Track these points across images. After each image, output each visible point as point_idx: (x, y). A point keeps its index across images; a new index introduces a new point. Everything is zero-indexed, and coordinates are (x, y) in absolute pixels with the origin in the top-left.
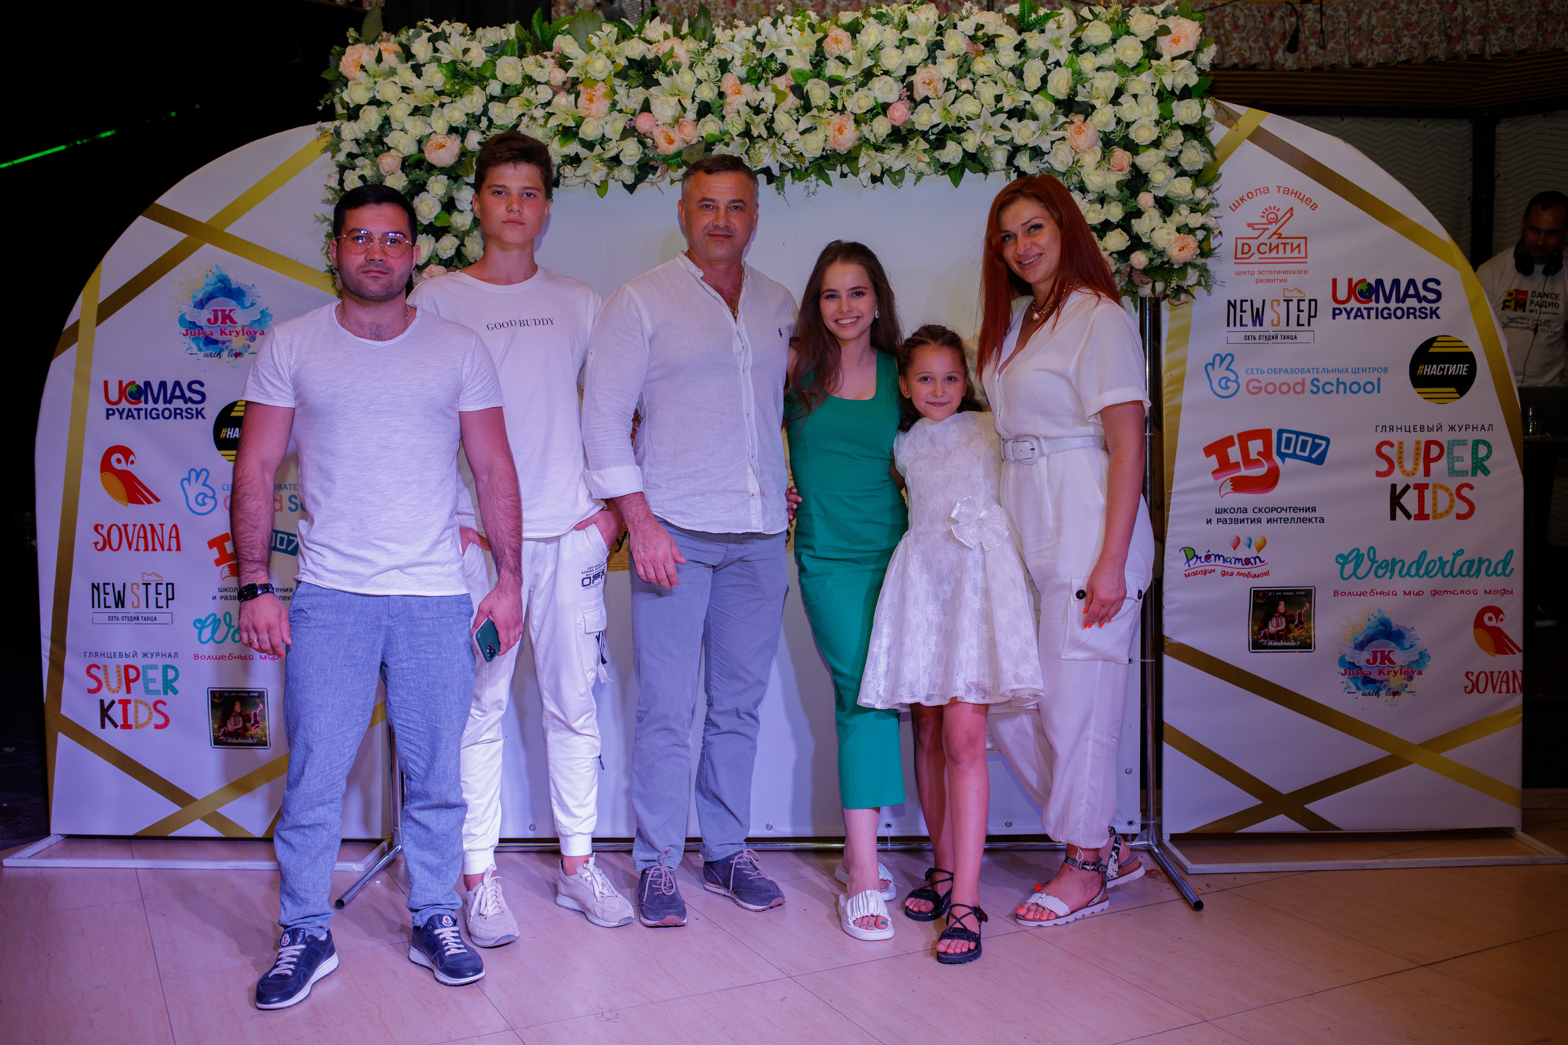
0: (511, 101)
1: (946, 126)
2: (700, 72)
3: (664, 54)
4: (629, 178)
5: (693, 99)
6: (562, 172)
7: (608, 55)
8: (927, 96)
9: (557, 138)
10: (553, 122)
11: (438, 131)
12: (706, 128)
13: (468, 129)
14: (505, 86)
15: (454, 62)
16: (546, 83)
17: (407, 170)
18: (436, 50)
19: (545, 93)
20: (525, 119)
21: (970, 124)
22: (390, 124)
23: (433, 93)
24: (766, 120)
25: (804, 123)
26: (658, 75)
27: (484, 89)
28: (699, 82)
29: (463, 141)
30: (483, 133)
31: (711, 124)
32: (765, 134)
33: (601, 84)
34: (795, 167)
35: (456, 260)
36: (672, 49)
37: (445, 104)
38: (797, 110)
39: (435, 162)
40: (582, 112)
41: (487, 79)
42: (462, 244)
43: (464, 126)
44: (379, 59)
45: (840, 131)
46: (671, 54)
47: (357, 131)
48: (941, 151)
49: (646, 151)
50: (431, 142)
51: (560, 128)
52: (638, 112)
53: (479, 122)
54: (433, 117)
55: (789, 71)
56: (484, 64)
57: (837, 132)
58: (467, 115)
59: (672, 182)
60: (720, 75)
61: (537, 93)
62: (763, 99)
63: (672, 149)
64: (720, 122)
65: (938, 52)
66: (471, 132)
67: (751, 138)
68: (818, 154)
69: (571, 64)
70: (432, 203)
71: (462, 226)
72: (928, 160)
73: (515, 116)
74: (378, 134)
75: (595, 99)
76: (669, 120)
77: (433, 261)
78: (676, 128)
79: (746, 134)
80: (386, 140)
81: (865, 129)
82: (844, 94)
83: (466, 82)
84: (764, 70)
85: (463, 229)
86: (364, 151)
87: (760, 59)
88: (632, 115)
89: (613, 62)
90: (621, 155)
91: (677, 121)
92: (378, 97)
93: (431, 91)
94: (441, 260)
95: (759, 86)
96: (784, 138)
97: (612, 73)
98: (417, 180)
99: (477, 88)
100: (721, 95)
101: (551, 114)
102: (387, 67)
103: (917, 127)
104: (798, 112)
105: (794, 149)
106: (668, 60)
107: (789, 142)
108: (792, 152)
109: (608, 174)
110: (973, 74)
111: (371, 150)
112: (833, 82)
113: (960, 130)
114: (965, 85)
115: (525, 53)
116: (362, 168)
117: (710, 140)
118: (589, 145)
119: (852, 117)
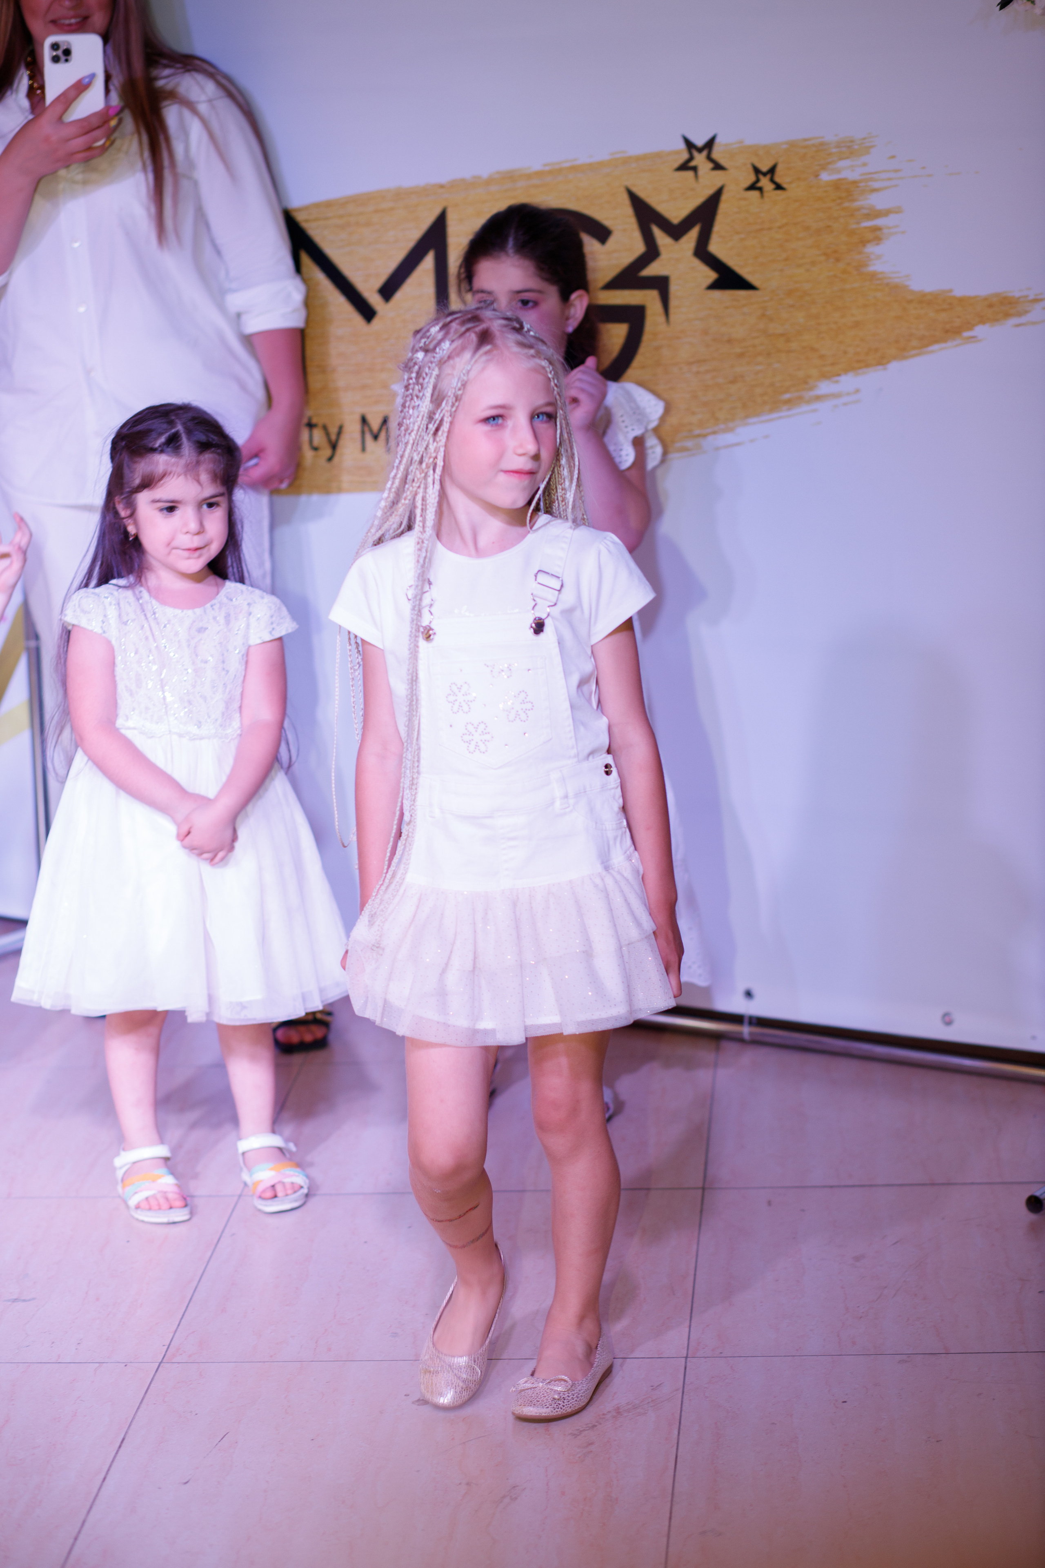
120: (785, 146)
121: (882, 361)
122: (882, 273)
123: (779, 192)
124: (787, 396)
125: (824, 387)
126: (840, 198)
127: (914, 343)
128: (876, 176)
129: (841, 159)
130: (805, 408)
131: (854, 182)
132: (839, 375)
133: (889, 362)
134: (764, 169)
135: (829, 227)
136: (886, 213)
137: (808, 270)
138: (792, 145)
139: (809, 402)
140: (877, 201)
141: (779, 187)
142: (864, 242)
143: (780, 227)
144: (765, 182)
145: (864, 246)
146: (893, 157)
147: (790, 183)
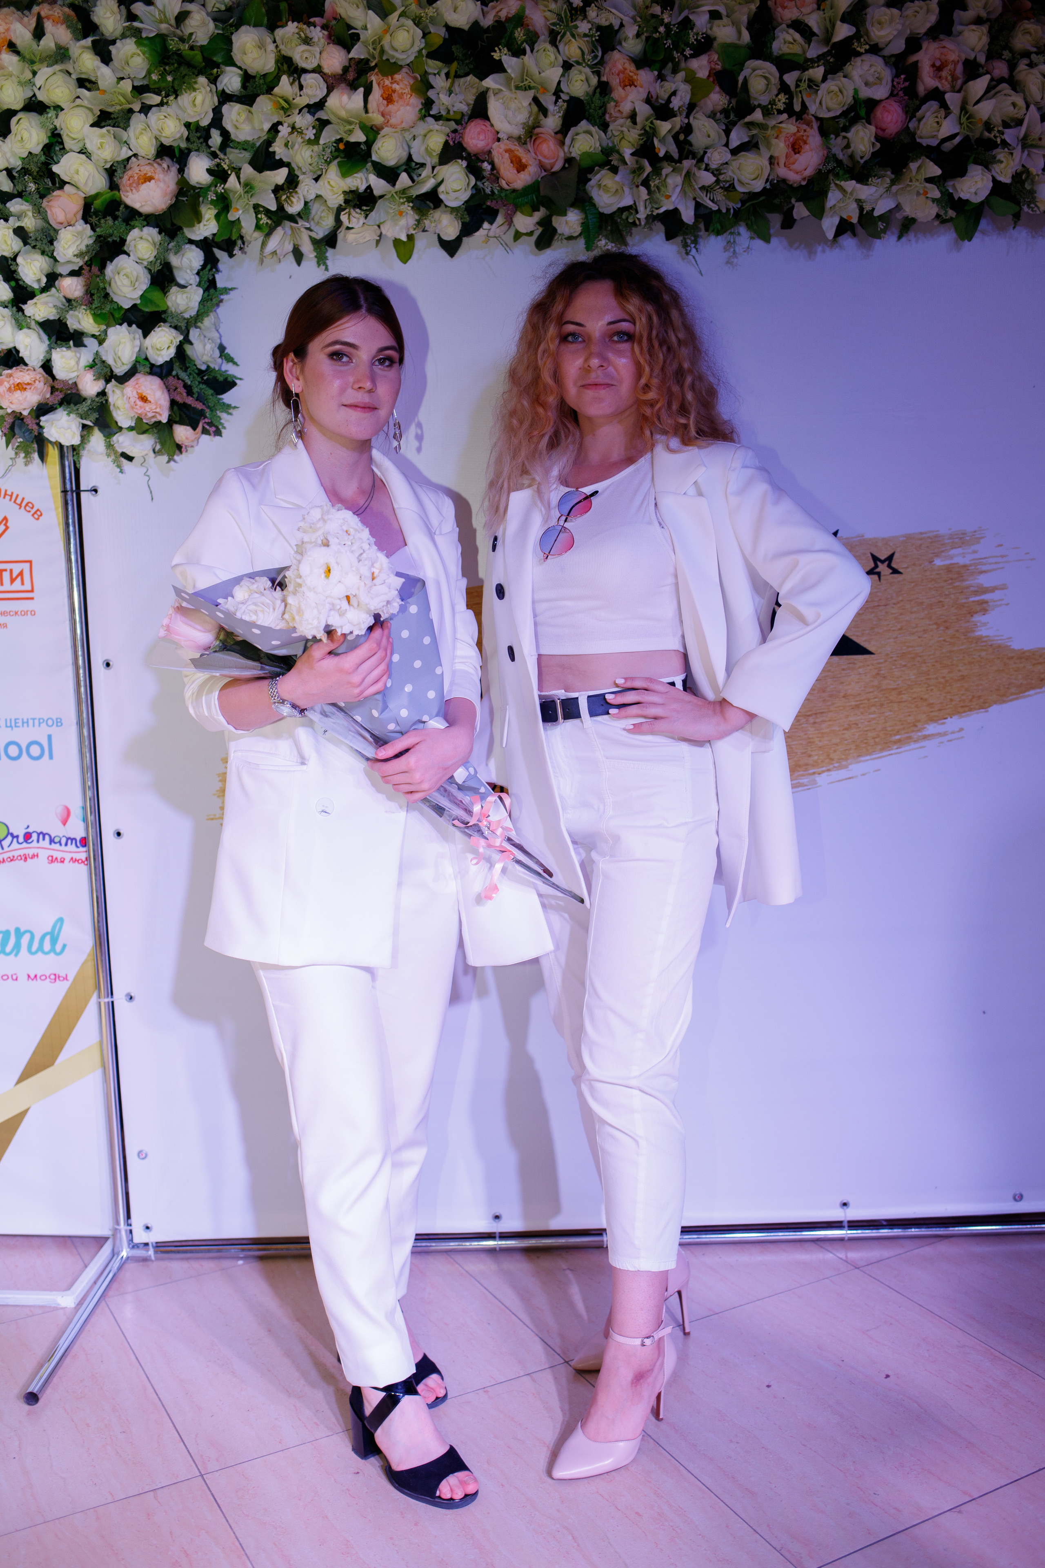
0: (258, 99)
1: (966, 139)
2: (572, 49)
3: (508, 19)
4: (450, 228)
5: (558, 93)
6: (344, 217)
7: (417, 22)
8: (937, 88)
9: (336, 162)
10: (328, 136)
11: (141, 153)
12: (577, 145)
13: (189, 151)
14: (247, 78)
15: (162, 38)
16: (314, 71)
17: (94, 220)
18: (132, 17)
19: (314, 89)
20: (284, 130)
21: (1010, 135)
22: (62, 143)
23: (130, 89)
24: (678, 127)
25: (737, 137)
26: (501, 54)
27: (214, 80)
28: (567, 66)
29: (181, 171)
30: (214, 155)
31: (588, 136)
32: (675, 153)
33: (405, 70)
34: (719, 211)
35: (176, 365)
36: (523, 9)
37: (150, 107)
38: (725, 112)
39: (137, 206)
40: (376, 118)
41: (218, 66)
42: (187, 340)
43: (183, 145)
44: (39, 33)
45: (796, 147)
46: (519, 19)
47: (8, 155)
48: (959, 179)
49: (479, 183)
50: (129, 173)
51: (342, 146)
52: (466, 118)
53: (208, 137)
54: (131, 130)
55: (715, 44)
56: (213, 39)
57: (790, 150)
58: (188, 125)
59: (518, 236)
60: (600, 54)
61: (301, 87)
62: (674, 93)
63: (521, 180)
64: (603, 134)
65: (958, 14)
66: (193, 154)
67: (655, 161)
68: (758, 186)
69: (356, 38)
70: (135, 274)
71: (185, 311)
72: (937, 194)
73: (267, 126)
74: (43, 158)
75: (395, 96)
76: (518, 131)
77: (140, 368)
78: (529, 146)
79: (646, 150)
80: (55, 169)
81: (836, 144)
82: (804, 85)
83: (184, 70)
84: (676, 46)
85: (187, 316)
86: (20, 188)
87: (667, 26)
88: (458, 122)
89: (425, 35)
90: (441, 189)
91: (531, 133)
92: (41, 97)
93: (127, 86)
94: (152, 366)
95: (663, 72)
96: (706, 159)
97: (424, 52)
98: (111, 235)
99: (202, 80)
100: (604, 88)
101: (323, 124)
102: (52, 45)
103: (918, 140)
104: (727, 117)
105: (721, 177)
106: (516, 28)
107: (713, 166)
108: (718, 182)
109: (419, 221)
110: (1011, 51)
111: (32, 187)
112: (784, 64)
113: (991, 145)
114: (1000, 69)
115: (281, 20)
116: (19, 217)
117: (585, 164)
118: (389, 174)
119: (815, 125)
120: (901, 539)
121: (984, 705)
122: (987, 636)
123: (896, 575)
124: (898, 737)
125: (931, 729)
126: (952, 579)
127: (1013, 690)
128: (984, 561)
129: (952, 548)
130: (913, 746)
131: (965, 566)
132: (946, 718)
133: (989, 707)
134: (883, 558)
135: (940, 602)
136: (993, 589)
137: (919, 637)
138: (909, 537)
139: (916, 741)
140: (985, 580)
141: (895, 571)
142: (971, 613)
143: (894, 604)
144: (882, 568)
145: (972, 616)
146: (1001, 545)
147: (907, 568)
